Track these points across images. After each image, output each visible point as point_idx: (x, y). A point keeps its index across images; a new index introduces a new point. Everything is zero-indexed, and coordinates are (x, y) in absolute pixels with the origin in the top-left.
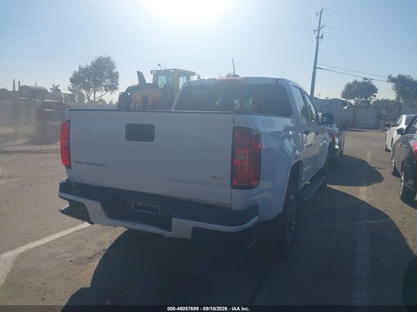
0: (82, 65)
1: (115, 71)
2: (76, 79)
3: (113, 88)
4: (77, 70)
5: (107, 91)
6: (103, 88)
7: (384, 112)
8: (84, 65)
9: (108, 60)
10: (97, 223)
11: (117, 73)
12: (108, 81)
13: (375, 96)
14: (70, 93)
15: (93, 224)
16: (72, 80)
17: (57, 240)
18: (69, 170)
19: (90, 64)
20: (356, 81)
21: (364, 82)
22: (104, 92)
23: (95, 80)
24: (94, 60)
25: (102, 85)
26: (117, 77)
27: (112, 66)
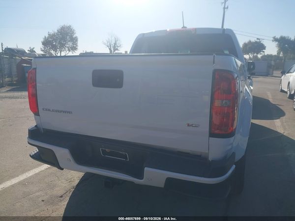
0: (50, 32)
1: (74, 36)
2: (46, 43)
3: (74, 48)
4: (47, 36)
5: (69, 51)
6: (67, 49)
7: (273, 63)
8: (52, 32)
9: (69, 28)
10: (66, 168)
11: (76, 37)
12: (70, 44)
13: (264, 52)
14: (42, 53)
15: (62, 169)
16: (44, 43)
17: (31, 177)
18: (37, 117)
19: (56, 31)
20: (250, 41)
21: (256, 42)
22: (68, 52)
23: (60, 43)
24: (59, 28)
25: (66, 46)
26: (77, 40)
27: (73, 32)
